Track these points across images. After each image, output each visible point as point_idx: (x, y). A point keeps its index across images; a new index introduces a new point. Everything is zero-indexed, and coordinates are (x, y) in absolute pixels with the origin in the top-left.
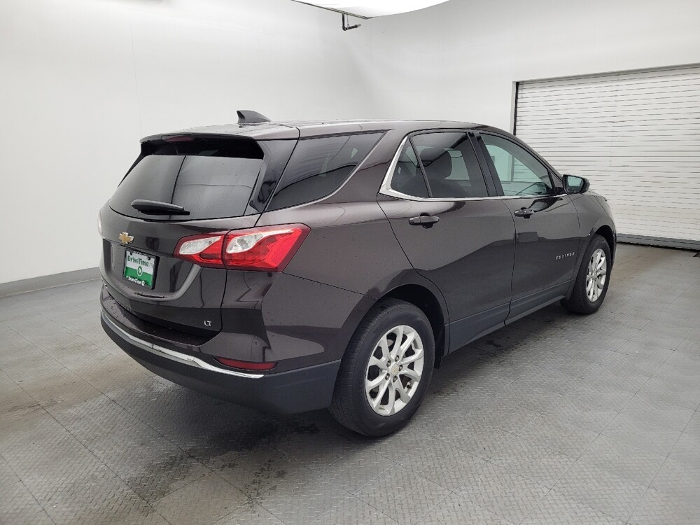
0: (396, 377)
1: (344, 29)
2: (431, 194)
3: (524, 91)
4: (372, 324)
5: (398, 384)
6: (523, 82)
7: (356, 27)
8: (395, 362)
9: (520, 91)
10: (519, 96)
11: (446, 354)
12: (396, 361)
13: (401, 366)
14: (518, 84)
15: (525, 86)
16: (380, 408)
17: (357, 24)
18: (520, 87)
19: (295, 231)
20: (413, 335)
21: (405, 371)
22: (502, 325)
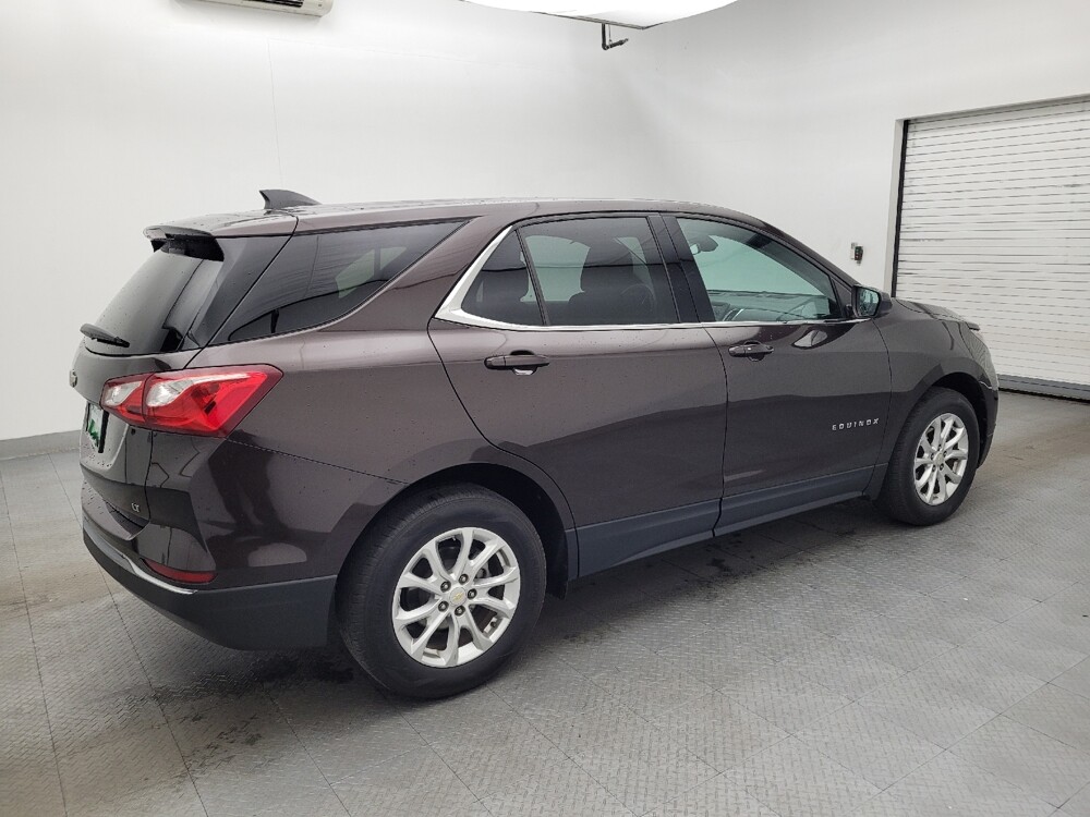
0: (462, 607)
1: (605, 47)
2: (547, 320)
3: (918, 136)
4: (404, 523)
5: (466, 620)
6: (917, 121)
7: (621, 43)
8: (458, 585)
9: (910, 136)
10: (909, 144)
11: (572, 576)
12: (462, 582)
13: (474, 591)
14: (907, 124)
15: (920, 127)
16: (425, 654)
17: (623, 39)
18: (911, 128)
19: (253, 376)
20: (494, 544)
21: (483, 599)
22: (709, 535)
